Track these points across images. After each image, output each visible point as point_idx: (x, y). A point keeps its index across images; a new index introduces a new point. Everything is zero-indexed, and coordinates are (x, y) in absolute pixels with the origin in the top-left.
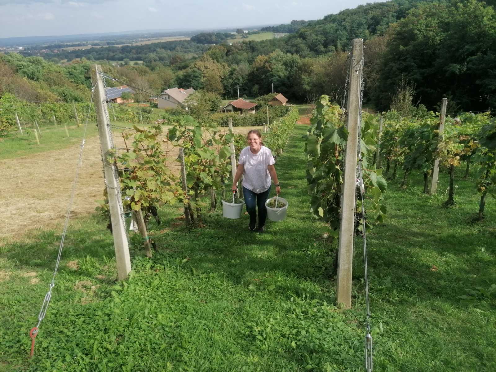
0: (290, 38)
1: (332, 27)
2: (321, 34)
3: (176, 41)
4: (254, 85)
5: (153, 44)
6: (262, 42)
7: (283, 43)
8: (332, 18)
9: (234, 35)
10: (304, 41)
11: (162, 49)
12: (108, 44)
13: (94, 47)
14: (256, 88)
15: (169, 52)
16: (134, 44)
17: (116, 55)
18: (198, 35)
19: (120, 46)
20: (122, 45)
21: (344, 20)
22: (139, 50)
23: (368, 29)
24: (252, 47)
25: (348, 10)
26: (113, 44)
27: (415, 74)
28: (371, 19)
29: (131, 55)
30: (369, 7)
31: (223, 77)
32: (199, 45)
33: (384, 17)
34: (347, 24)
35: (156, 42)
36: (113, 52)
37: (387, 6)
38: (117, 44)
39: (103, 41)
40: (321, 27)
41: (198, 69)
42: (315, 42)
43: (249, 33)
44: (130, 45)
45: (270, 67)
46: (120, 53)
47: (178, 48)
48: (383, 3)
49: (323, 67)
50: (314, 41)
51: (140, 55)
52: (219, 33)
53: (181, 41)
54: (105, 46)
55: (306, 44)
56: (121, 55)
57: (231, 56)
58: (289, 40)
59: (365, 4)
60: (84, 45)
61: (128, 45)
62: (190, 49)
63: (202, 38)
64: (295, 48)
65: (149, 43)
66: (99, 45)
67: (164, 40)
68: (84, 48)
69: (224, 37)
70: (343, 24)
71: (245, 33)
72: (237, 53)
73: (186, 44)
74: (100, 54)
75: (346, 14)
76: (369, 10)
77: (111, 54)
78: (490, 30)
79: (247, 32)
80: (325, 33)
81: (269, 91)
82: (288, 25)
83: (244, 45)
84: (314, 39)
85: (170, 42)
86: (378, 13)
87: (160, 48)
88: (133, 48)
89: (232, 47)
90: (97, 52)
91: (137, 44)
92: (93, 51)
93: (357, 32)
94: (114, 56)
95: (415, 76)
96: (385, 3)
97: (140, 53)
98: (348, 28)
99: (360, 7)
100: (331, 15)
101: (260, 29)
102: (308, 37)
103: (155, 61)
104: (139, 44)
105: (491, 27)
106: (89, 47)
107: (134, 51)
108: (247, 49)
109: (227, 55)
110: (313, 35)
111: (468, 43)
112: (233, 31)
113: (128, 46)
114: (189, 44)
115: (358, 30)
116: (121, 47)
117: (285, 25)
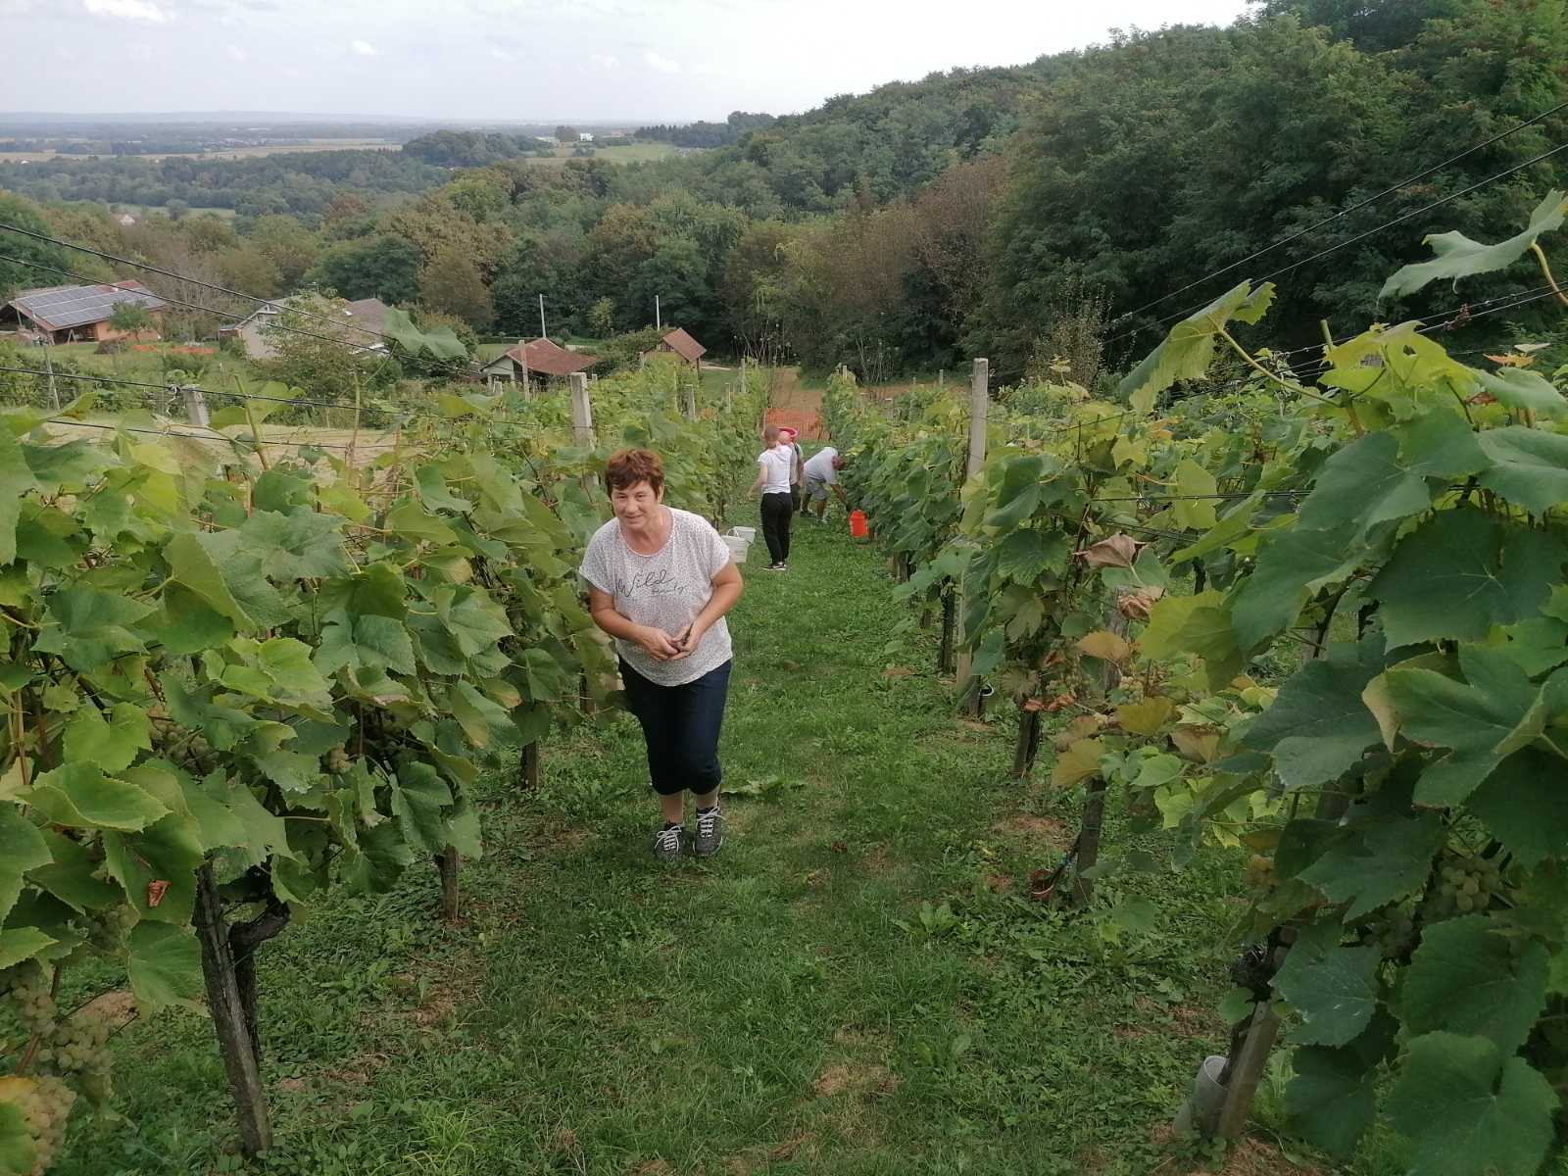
0: (720, 161)
1: (848, 134)
2: (815, 152)
3: (352, 152)
4: (596, 297)
5: (273, 158)
6: (634, 167)
7: (697, 173)
8: (850, 105)
9: (549, 145)
10: (764, 170)
11: (303, 175)
12: (117, 149)
13: (64, 156)
14: (603, 308)
15: (328, 185)
16: (210, 156)
17: (142, 185)
18: (426, 138)
19: (158, 158)
20: (164, 157)
21: (886, 113)
22: (225, 174)
23: (957, 144)
24: (599, 179)
25: (896, 84)
26: (136, 150)
27: (1106, 265)
28: (967, 114)
29: (195, 189)
30: (959, 81)
31: (494, 269)
32: (429, 167)
33: (1003, 111)
34: (896, 128)
35: (285, 151)
36: (133, 178)
37: (1011, 79)
38: (151, 151)
39: (100, 138)
40: (813, 131)
41: (406, 236)
42: (796, 175)
43: (595, 142)
44: (194, 157)
45: (650, 244)
46: (158, 179)
47: (358, 174)
48: (1000, 69)
49: (818, 247)
50: (794, 172)
51: (227, 190)
52: (498, 136)
53: (367, 153)
54: (102, 157)
55: (767, 180)
56: (158, 187)
57: (526, 205)
58: (717, 165)
59: (947, 70)
60: (29, 148)
61: (187, 156)
62: (399, 180)
63: (443, 146)
64: (734, 191)
65: (262, 153)
66: (83, 151)
67: (315, 146)
68: (24, 158)
69: (515, 148)
70: (880, 124)
71: (585, 141)
72: (550, 195)
73: (386, 162)
74: (84, 181)
75: (892, 95)
76: (960, 87)
77: (125, 182)
78: (1350, 121)
79: (589, 137)
80: (828, 151)
81: (645, 319)
82: (720, 126)
83: (571, 173)
84: (795, 167)
85: (332, 153)
86: (984, 97)
87: (298, 173)
88: (204, 167)
89: (532, 176)
90: (73, 174)
91: (220, 155)
92: (57, 171)
93: (924, 152)
94: (134, 188)
95: (1104, 271)
96: (1007, 71)
97: (225, 185)
98: (898, 139)
99: (935, 78)
100: (848, 98)
101: (633, 132)
102: (776, 160)
103: (277, 210)
104: (227, 156)
105: (1353, 108)
106: (47, 156)
107: (205, 176)
108: (581, 186)
109: (514, 199)
110: (790, 153)
111: (1278, 161)
112: (545, 131)
113: (186, 161)
114: (395, 162)
115: (926, 146)
116: (161, 162)
117: (709, 125)
